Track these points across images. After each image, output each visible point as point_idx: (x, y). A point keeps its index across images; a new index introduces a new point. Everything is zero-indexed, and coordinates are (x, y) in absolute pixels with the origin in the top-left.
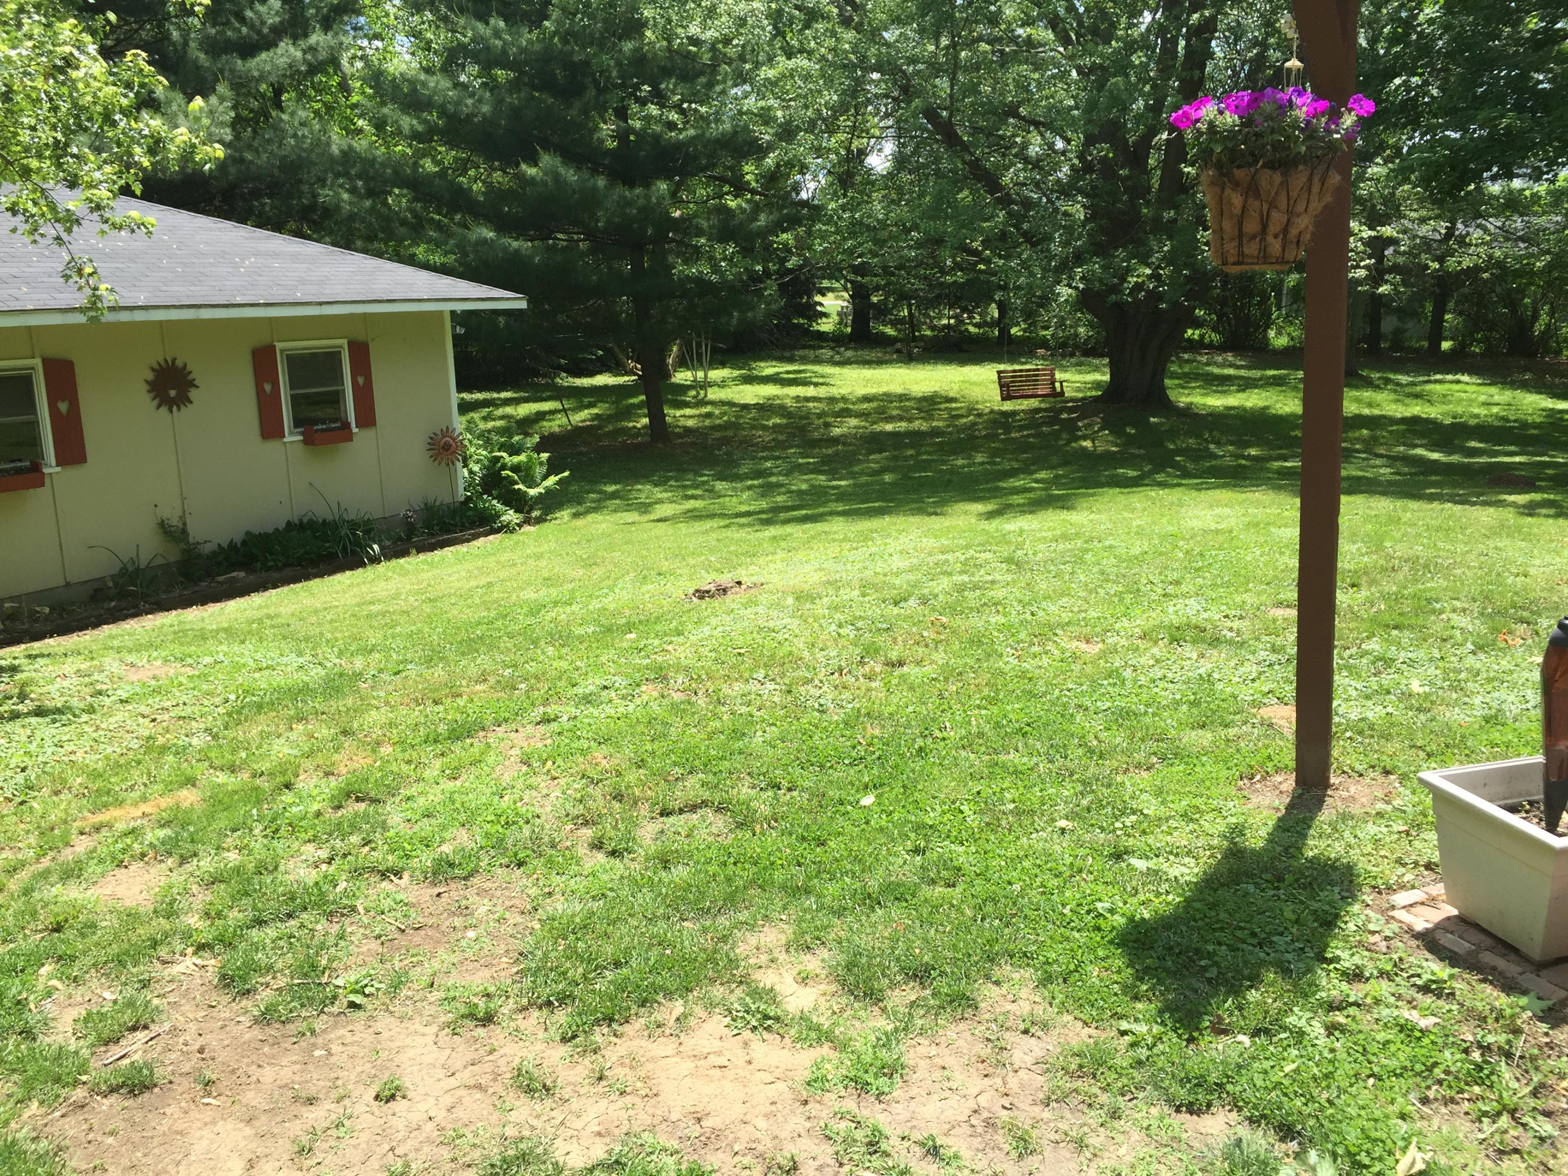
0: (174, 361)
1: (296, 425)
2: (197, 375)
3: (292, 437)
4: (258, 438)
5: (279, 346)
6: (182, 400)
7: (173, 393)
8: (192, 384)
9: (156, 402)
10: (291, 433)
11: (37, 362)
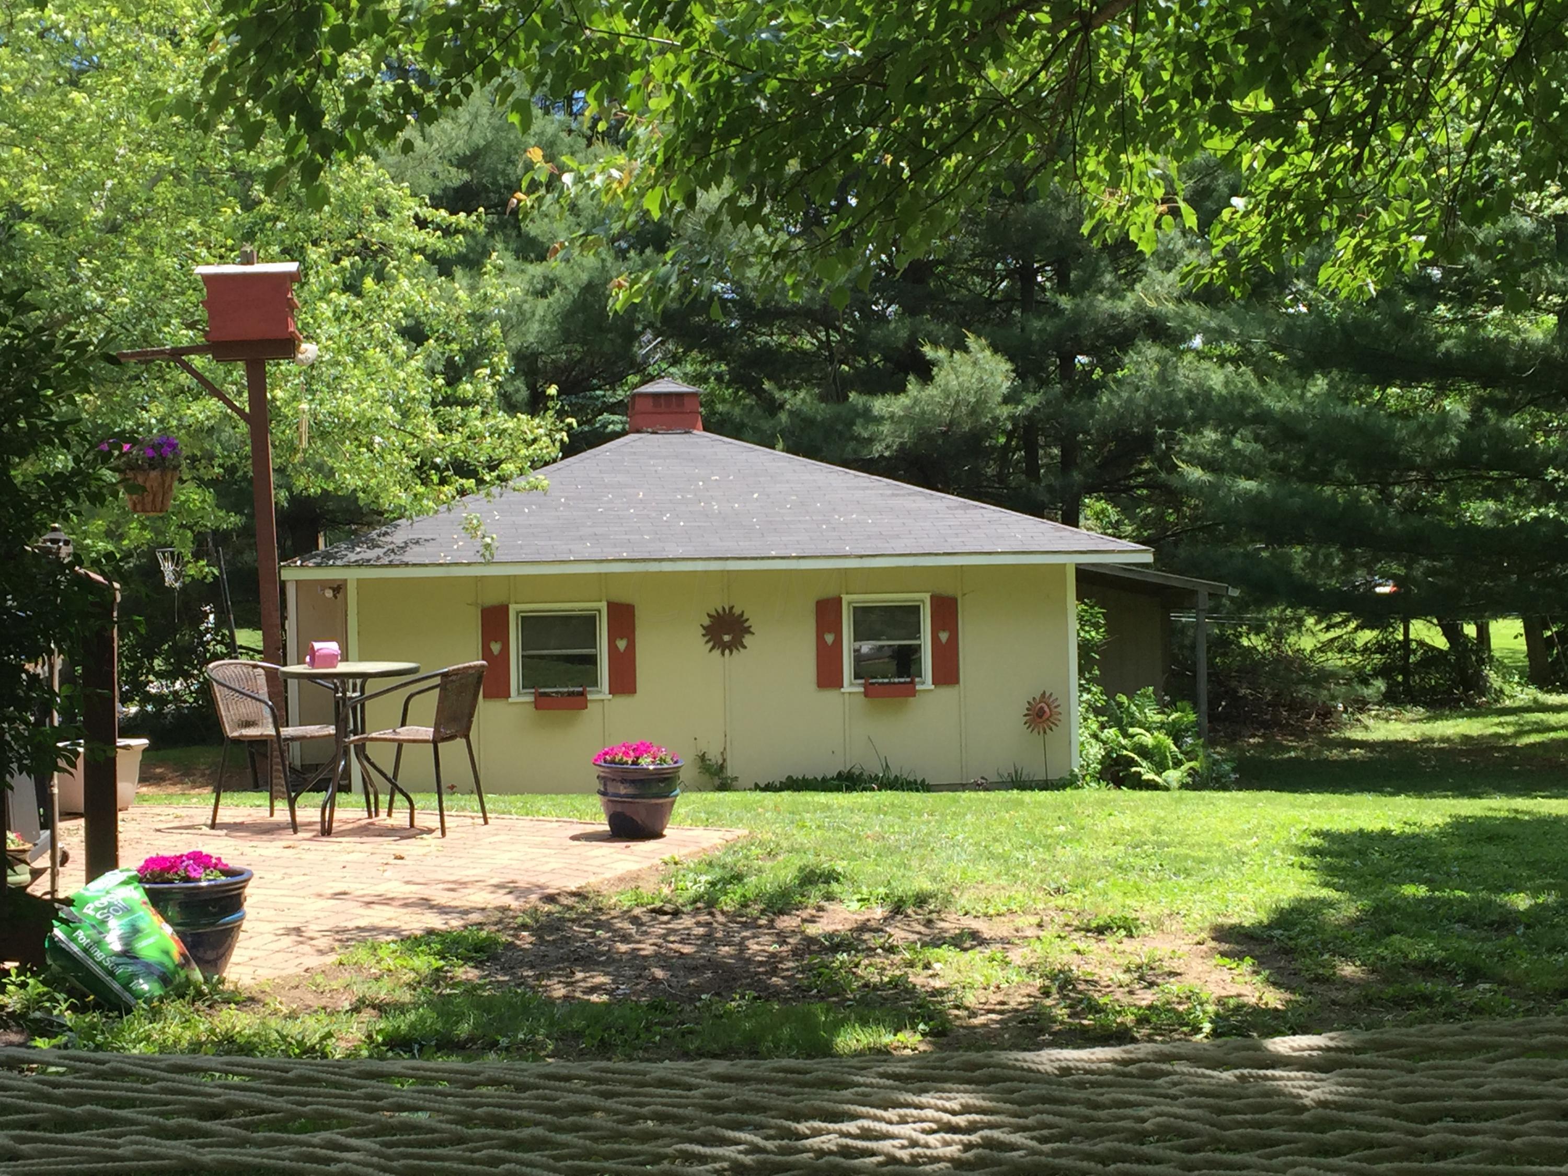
0: (731, 608)
1: (857, 676)
2: (753, 622)
3: (850, 686)
4: (813, 686)
5: (846, 598)
6: (736, 644)
7: (726, 638)
8: (748, 631)
9: (710, 644)
10: (851, 684)
11: (603, 606)
